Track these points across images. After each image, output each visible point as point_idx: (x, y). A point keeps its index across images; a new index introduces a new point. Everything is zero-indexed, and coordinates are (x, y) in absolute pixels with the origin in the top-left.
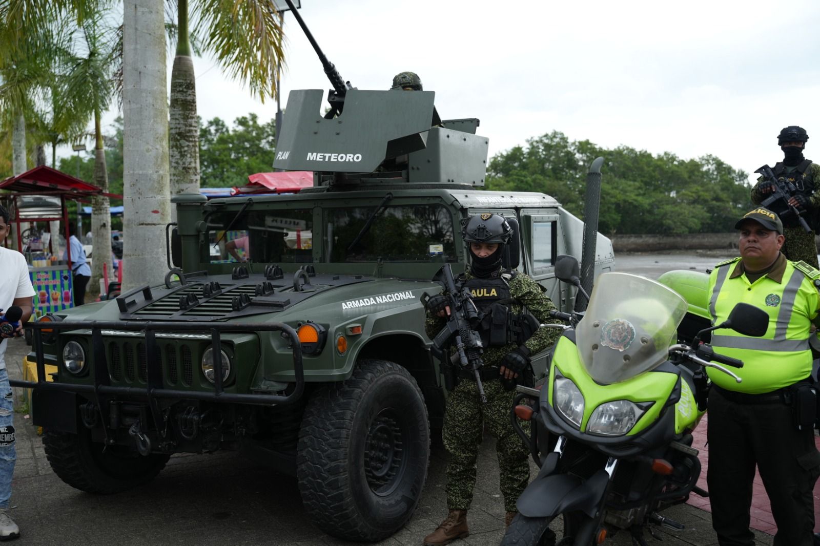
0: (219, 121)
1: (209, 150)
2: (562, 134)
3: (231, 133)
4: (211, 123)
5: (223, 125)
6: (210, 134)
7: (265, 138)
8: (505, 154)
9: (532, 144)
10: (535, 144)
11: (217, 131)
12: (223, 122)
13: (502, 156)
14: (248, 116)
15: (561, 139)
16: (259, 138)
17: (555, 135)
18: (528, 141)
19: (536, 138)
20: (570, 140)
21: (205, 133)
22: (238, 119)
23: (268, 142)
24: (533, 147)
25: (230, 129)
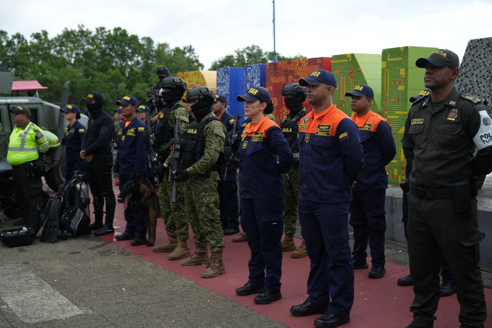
0: (20, 35)
1: (13, 56)
2: (258, 47)
3: (29, 44)
4: (14, 37)
5: (23, 39)
6: (14, 44)
7: (54, 48)
8: (221, 60)
9: (238, 53)
10: (241, 54)
11: (19, 42)
12: (23, 37)
13: (220, 61)
14: (41, 32)
15: (257, 50)
16: (49, 48)
17: (253, 47)
18: (236, 51)
19: (241, 50)
20: (264, 51)
21: (10, 44)
22: (33, 34)
23: (56, 51)
24: (239, 56)
25: (28, 41)
